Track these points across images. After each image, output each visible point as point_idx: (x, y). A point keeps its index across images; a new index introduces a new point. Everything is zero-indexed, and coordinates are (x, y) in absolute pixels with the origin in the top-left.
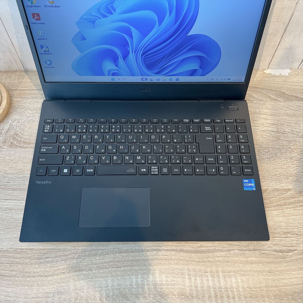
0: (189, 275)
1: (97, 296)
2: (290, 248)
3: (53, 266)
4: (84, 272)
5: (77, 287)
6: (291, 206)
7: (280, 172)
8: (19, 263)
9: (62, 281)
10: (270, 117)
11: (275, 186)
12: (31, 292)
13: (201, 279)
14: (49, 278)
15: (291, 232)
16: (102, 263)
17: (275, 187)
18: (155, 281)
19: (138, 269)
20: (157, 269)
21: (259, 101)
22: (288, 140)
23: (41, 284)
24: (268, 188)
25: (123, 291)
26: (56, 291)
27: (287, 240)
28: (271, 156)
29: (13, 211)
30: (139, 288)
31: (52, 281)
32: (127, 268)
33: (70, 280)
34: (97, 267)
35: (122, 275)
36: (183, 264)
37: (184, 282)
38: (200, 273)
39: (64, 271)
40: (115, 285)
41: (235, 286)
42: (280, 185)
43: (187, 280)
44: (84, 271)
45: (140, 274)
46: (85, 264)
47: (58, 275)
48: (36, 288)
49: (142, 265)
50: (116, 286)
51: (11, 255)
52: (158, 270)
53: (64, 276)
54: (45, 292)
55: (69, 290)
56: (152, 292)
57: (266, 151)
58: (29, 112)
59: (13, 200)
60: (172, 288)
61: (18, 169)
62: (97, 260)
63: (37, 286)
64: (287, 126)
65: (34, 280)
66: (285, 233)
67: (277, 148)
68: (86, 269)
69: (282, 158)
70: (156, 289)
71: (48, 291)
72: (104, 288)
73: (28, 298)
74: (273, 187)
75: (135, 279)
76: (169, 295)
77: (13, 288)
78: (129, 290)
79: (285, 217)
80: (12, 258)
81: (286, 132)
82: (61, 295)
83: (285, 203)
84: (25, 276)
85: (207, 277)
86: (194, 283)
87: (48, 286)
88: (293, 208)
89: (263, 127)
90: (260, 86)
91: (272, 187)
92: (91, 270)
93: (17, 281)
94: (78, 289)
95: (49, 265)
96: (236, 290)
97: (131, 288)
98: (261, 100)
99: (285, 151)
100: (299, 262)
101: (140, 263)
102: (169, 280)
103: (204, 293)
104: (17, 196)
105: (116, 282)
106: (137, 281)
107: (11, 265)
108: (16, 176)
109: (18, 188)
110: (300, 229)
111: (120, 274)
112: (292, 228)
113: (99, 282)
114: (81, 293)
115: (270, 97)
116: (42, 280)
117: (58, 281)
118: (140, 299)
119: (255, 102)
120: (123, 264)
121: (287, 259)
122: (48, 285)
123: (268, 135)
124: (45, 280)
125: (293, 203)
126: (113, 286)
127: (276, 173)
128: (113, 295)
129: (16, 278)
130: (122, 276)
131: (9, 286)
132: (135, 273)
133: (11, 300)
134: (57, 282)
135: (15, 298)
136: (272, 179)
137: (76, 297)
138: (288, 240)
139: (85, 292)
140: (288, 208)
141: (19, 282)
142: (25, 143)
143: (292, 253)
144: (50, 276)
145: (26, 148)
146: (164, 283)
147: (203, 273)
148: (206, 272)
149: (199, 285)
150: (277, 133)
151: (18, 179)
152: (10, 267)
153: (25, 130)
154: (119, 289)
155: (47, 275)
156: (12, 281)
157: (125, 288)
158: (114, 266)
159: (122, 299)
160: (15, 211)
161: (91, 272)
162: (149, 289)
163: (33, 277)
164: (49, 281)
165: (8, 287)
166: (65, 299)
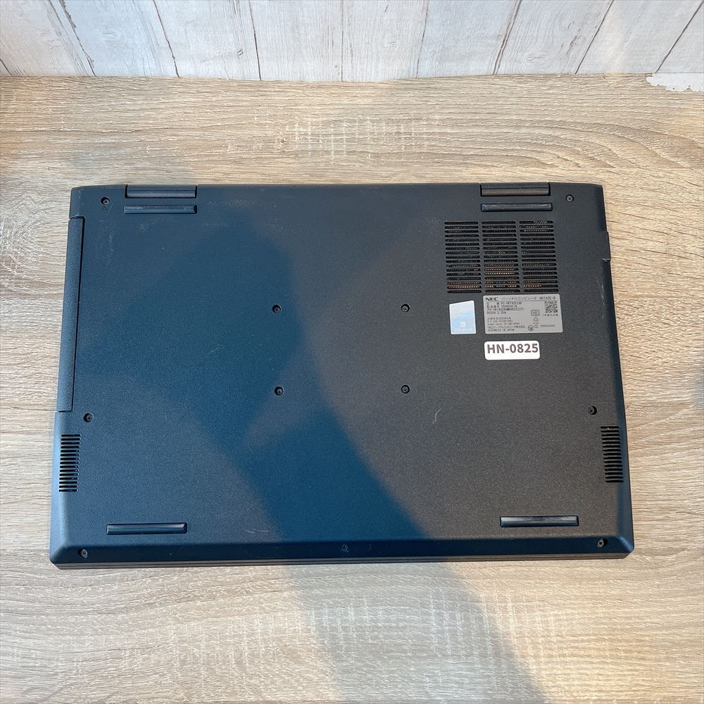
0: (438, 607)
1: (230, 656)
2: (670, 545)
3: (125, 588)
4: (199, 603)
5: (184, 635)
6: (683, 445)
7: (664, 360)
8: (47, 584)
9: (149, 623)
10: (653, 211)
11: (649, 397)
12: (80, 647)
13: (465, 616)
14: (120, 617)
15: (678, 508)
16: (237, 582)
17: (648, 399)
18: (362, 621)
19: (322, 594)
20: (366, 594)
21: (628, 167)
22: (691, 275)
23: (102, 629)
24: (634, 399)
25: (288, 644)
26: (138, 646)
27: (667, 526)
28: (646, 318)
29: (19, 460)
30: (324, 637)
31: (127, 623)
32: (297, 593)
33: (167, 620)
34: (228, 591)
35: (284, 608)
36: (425, 584)
37: (425, 622)
38: (463, 603)
39: (152, 601)
40: (271, 631)
41: (542, 630)
42: (662, 393)
43: (434, 618)
44: (199, 599)
45: (326, 606)
46: (199, 583)
47: (138, 608)
48: (91, 640)
49: (330, 585)
50: (272, 633)
51: (25, 564)
52: (368, 596)
53: (153, 613)
54: (111, 648)
55: (166, 643)
56: (354, 644)
57: (636, 304)
58: (34, 196)
59: (18, 432)
60: (399, 637)
61: (20, 354)
62: (226, 574)
63: (92, 635)
64: (692, 238)
65: (85, 620)
66: (663, 510)
67: (662, 297)
68: (202, 596)
69: (672, 323)
70: (363, 639)
71: (119, 645)
72: (245, 638)
73: (73, 662)
74: (644, 399)
75: (315, 617)
76: (392, 651)
77: (39, 638)
78: (303, 643)
79: (666, 472)
80: (28, 572)
81: (688, 255)
82: (149, 653)
83: (670, 437)
84: (63, 612)
85: (480, 611)
86: (450, 625)
87: (117, 634)
88: (688, 449)
89: (632, 241)
90: (631, 125)
91: (643, 397)
92: (214, 598)
93: (45, 624)
94: (186, 641)
95: (116, 587)
96: (543, 639)
97: (307, 636)
98: (632, 165)
99: (682, 305)
100: (688, 576)
101: (326, 581)
102: (393, 617)
103: (471, 648)
104: (24, 424)
105: (271, 624)
106: (320, 622)
107: (29, 588)
108: (17, 373)
109: (26, 402)
110: (699, 500)
111: (280, 607)
112: (682, 497)
113: (232, 626)
114: (193, 650)
115: (656, 155)
116: (102, 620)
117: (140, 622)
118: (326, 662)
119: (617, 169)
120: (287, 583)
121: (661, 570)
122: (118, 632)
123: (644, 262)
124: (109, 621)
125: (688, 437)
126: (265, 632)
127: (655, 362)
128: (267, 652)
129: (43, 617)
130: (284, 610)
131: (27, 635)
132: (316, 604)
133: (35, 666)
134: (138, 625)
135: (45, 663)
136: (643, 378)
137: (182, 658)
138: (669, 527)
139: (203, 646)
140: (675, 450)
141: (49, 626)
142: (32, 284)
143: (674, 556)
144: (121, 611)
145: (36, 297)
146: (380, 625)
147: (470, 603)
148: (478, 601)
149: (461, 629)
150: (665, 256)
151: (24, 379)
152: (27, 593)
153: (28, 248)
154: (280, 640)
155: (114, 609)
156: (33, 624)
157: (292, 638)
158: (266, 587)
159: (288, 660)
160: (25, 460)
161: (213, 603)
162: (346, 639)
163: (82, 614)
164: (119, 623)
165: (26, 638)
166: (159, 662)
